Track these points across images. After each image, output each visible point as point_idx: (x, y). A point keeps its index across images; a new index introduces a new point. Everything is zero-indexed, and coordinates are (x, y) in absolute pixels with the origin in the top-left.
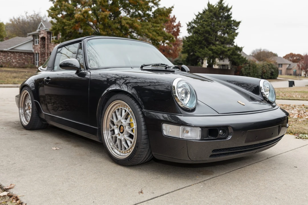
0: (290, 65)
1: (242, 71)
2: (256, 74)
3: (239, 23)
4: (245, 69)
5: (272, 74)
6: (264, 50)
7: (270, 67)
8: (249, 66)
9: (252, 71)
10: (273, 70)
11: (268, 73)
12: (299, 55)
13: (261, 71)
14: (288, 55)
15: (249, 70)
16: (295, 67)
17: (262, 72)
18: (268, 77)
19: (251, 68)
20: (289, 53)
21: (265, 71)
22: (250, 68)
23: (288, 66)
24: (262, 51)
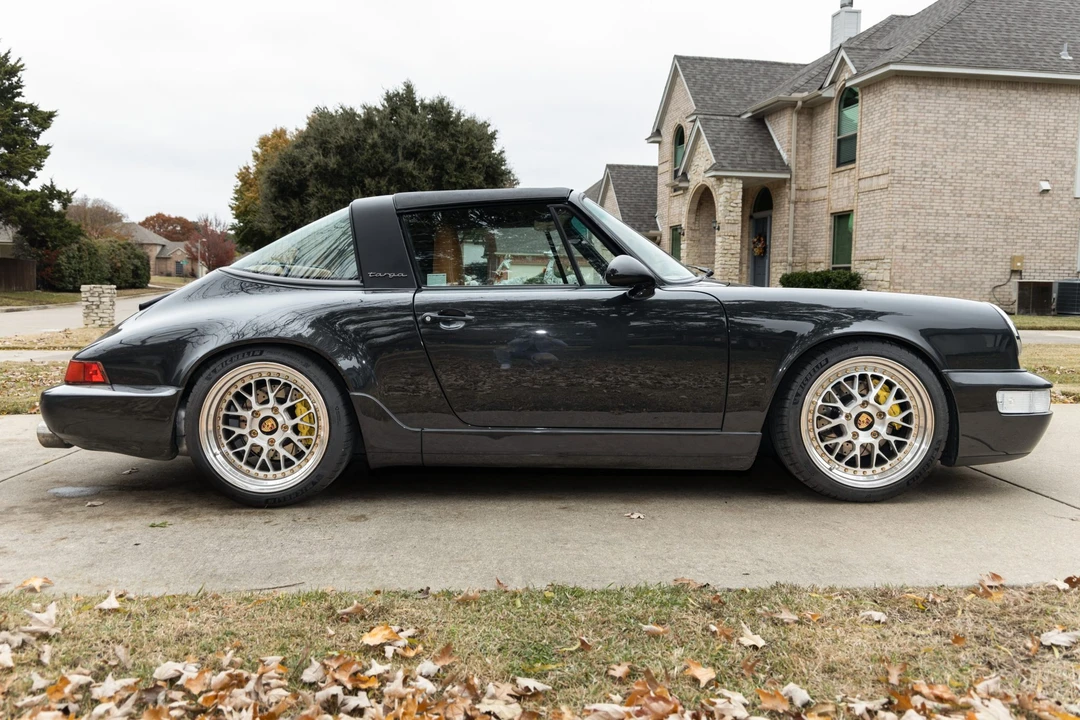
0: (163, 246)
1: (59, 265)
2: (98, 275)
3: (51, 115)
4: (68, 257)
5: (136, 273)
6: (95, 201)
7: (129, 251)
8: (79, 249)
9: (88, 264)
10: (137, 262)
11: (128, 272)
12: (180, 221)
13: (108, 265)
14: (152, 218)
15: (79, 263)
16: (179, 253)
17: (112, 268)
18: (126, 281)
19: (85, 254)
20: (153, 214)
21: (119, 265)
22: (81, 257)
23: (159, 249)
24: (89, 204)
